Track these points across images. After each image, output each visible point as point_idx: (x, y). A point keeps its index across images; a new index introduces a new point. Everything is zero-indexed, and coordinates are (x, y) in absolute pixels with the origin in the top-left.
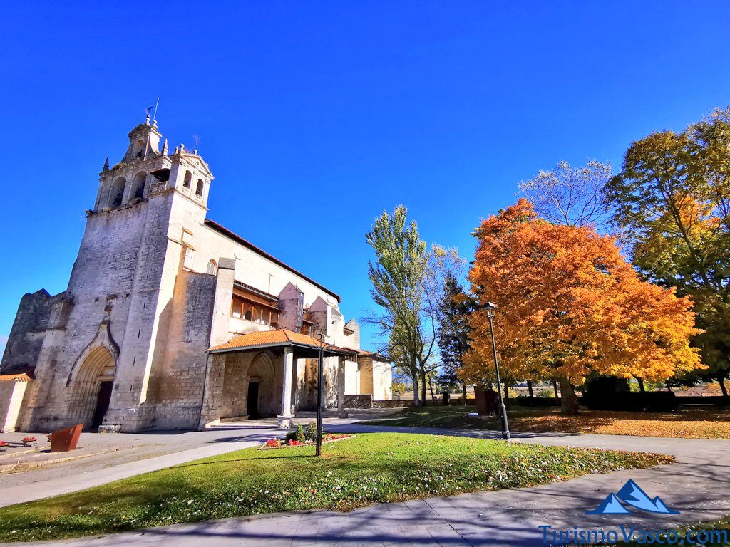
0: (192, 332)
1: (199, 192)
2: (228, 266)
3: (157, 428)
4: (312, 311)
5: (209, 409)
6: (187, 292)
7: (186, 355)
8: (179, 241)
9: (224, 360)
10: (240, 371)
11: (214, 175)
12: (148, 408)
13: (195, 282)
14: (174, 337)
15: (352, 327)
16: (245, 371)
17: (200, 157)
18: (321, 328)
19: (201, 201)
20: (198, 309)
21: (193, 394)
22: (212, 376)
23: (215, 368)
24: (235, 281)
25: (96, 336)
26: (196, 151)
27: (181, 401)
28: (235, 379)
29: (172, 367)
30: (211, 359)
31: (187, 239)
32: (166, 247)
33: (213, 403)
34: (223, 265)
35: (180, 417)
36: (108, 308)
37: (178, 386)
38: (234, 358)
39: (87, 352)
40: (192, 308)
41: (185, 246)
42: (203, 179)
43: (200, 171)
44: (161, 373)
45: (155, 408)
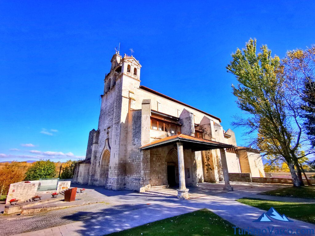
0: (136, 140)
1: (135, 73)
2: (147, 102)
3: (126, 189)
4: (201, 124)
5: (144, 181)
6: (133, 120)
7: (134, 152)
8: (128, 97)
9: (149, 153)
10: (161, 159)
11: (141, 65)
12: (121, 178)
13: (135, 115)
14: (129, 143)
15: (229, 133)
16: (164, 160)
17: (134, 58)
18: (208, 133)
19: (137, 77)
20: (137, 127)
21: (138, 172)
22: (144, 163)
23: (145, 158)
24: (152, 110)
25: (105, 145)
26: (132, 56)
27: (134, 175)
28: (158, 164)
29: (129, 158)
30: (142, 153)
31: (131, 95)
32: (122, 100)
33: (145, 177)
34: (144, 102)
35: (134, 184)
36: (108, 133)
37: (132, 167)
38: (156, 152)
39: (103, 153)
40: (135, 128)
41: (130, 99)
42: (136, 67)
43: (134, 64)
44: (126, 161)
45: (125, 178)
